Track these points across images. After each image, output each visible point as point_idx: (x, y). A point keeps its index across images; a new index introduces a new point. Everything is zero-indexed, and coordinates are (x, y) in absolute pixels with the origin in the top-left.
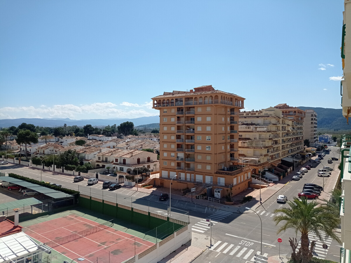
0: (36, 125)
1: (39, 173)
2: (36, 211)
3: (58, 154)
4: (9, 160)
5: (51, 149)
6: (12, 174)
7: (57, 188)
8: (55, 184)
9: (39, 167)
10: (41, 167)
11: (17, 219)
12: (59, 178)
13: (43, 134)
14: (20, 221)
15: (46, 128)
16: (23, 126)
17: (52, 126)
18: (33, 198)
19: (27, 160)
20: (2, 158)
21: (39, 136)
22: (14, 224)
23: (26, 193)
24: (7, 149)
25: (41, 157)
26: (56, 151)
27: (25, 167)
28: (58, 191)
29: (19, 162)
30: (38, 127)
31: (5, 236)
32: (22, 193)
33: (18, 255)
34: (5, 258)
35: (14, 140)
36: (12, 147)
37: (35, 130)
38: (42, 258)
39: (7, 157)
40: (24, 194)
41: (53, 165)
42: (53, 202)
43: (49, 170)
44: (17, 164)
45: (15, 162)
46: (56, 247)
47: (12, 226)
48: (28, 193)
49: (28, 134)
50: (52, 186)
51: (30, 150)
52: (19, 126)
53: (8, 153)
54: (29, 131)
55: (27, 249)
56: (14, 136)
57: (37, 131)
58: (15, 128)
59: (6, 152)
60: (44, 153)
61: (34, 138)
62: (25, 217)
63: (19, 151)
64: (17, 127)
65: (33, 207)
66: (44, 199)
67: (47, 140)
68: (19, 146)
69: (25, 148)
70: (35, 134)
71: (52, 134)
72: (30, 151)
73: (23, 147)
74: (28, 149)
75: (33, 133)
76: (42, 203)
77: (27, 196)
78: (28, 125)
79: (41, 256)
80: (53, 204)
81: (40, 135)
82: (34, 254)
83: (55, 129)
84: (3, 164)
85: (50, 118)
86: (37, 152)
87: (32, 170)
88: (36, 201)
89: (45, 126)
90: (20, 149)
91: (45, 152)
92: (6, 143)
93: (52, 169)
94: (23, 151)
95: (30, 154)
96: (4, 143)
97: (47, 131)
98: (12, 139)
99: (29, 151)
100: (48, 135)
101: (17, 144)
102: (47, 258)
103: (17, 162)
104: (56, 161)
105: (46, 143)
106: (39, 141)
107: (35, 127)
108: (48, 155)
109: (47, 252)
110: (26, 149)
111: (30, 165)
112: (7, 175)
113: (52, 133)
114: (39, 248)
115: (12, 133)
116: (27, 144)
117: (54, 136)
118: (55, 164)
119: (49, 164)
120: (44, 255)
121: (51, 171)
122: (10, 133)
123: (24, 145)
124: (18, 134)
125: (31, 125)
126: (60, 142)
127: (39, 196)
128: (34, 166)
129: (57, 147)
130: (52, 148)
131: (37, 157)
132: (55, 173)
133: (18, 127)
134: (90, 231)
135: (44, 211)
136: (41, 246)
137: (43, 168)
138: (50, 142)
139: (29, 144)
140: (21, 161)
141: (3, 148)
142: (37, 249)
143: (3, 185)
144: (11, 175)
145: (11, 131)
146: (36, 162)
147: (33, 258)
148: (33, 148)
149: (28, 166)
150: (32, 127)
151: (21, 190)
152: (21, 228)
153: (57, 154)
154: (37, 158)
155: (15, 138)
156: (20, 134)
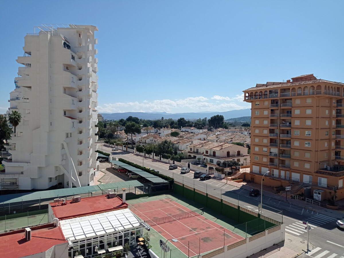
0: (139, 118)
1: (142, 159)
2: (138, 192)
3: (157, 143)
4: (119, 147)
5: (151, 139)
6: (121, 159)
7: (156, 173)
8: (154, 170)
9: (141, 154)
10: (143, 154)
11: (124, 197)
12: (157, 165)
13: (145, 126)
14: (127, 199)
15: (147, 120)
16: (130, 119)
17: (152, 119)
18: (137, 180)
19: (133, 148)
20: (114, 146)
21: (142, 127)
22: (122, 201)
23: (131, 176)
24: (118, 138)
25: (143, 145)
26: (155, 140)
27: (131, 154)
28: (156, 176)
29: (126, 149)
30: (141, 120)
31: (116, 210)
32: (129, 176)
33: (125, 227)
34: (115, 228)
35: (123, 130)
36: (121, 136)
37: (139, 122)
38: (143, 234)
39: (117, 145)
40: (130, 176)
41: (152, 153)
42: (152, 186)
43: (149, 157)
44: (124, 151)
45: (124, 149)
46: (153, 225)
47: (121, 202)
48: (133, 176)
49: (133, 126)
50: (151, 172)
51: (135, 139)
52: (127, 119)
53: (118, 141)
54: (134, 123)
55: (132, 223)
56: (123, 127)
57: (141, 123)
58: (124, 120)
59: (117, 140)
60: (145, 143)
61: (138, 129)
62: (131, 196)
63: (127, 140)
64: (125, 119)
65: (136, 188)
66: (145, 182)
67: (148, 131)
68: (126, 135)
69: (131, 137)
70: (139, 126)
71: (152, 126)
72: (135, 140)
73: (129, 136)
74: (134, 138)
75: (137, 125)
76: (143, 185)
77: (132, 178)
78: (134, 118)
79: (142, 232)
80: (152, 187)
81: (142, 126)
82: (137, 229)
83: (154, 121)
84: (115, 150)
85: (151, 112)
86: (140, 142)
87: (136, 156)
88: (138, 184)
89: (146, 119)
90: (127, 138)
91: (146, 142)
92: (117, 133)
93: (151, 156)
94: (130, 140)
95: (135, 143)
96: (116, 133)
97: (148, 123)
98: (121, 129)
99: (134, 141)
100: (149, 127)
101: (125, 133)
102: (147, 234)
103: (125, 149)
104: (155, 150)
105: (147, 134)
106: (142, 132)
107: (139, 119)
108: (149, 144)
109: (147, 229)
110: (132, 138)
111: (134, 152)
112: (117, 160)
113: (152, 125)
114: (141, 224)
115: (122, 124)
116: (133, 134)
117: (153, 128)
118: (154, 153)
119: (149, 152)
120: (144, 232)
121: (151, 158)
122: (120, 124)
123: (130, 134)
124: (126, 125)
125: (136, 118)
126: (158, 133)
127: (141, 179)
128: (138, 153)
129: (155, 138)
130: (152, 138)
131: (140, 145)
132: (154, 160)
133: (126, 120)
134: (183, 216)
135: (144, 193)
136: (142, 223)
137: (145, 155)
138: (150, 133)
139: (134, 134)
140: (128, 149)
141: (115, 137)
142: (139, 225)
143: (114, 168)
144: (121, 160)
145: (121, 123)
146: (140, 150)
147: (136, 232)
148: (137, 138)
149: (133, 153)
150: (137, 119)
151: (128, 173)
152: (127, 205)
153: (156, 143)
154: (140, 147)
155: (123, 129)
156: (127, 126)
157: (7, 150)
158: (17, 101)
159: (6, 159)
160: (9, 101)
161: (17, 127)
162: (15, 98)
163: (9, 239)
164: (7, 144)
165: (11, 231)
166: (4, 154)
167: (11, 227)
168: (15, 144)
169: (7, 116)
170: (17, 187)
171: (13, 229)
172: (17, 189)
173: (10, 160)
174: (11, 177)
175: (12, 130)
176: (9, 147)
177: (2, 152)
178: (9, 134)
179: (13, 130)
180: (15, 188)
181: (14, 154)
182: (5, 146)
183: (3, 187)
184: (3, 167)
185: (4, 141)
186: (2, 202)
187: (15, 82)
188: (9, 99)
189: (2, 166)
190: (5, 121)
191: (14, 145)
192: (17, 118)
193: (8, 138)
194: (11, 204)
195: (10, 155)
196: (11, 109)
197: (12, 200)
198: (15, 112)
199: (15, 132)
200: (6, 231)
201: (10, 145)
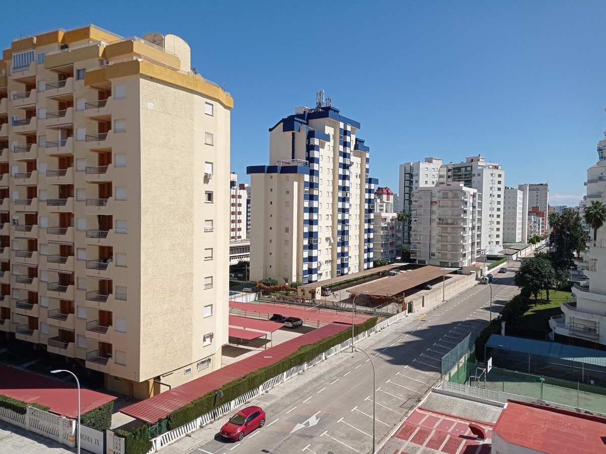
157: (578, 269)
158: (600, 183)
159: (579, 284)
160: (585, 184)
161: (600, 230)
162: (596, 178)
163: (585, 426)
164: (580, 259)
165: (588, 414)
166: (573, 275)
167: (586, 405)
168: (596, 260)
169: (581, 210)
170: (596, 337)
171: (591, 411)
172: (597, 342)
173: (586, 288)
174: (586, 317)
175: (589, 235)
176: (584, 264)
177: (571, 272)
178: (583, 240)
179: (592, 235)
180: (593, 339)
181: (593, 278)
182: (576, 263)
183: (571, 332)
184: (572, 297)
185: (575, 253)
186: (571, 357)
187: (600, 150)
188: (586, 181)
189: (572, 295)
190: (578, 219)
191: (594, 261)
192: (601, 215)
193: (581, 248)
194: (587, 365)
195: (585, 278)
196: (587, 199)
197: (587, 358)
198: (597, 202)
199: (595, 239)
200: (579, 410)
201: (584, 260)
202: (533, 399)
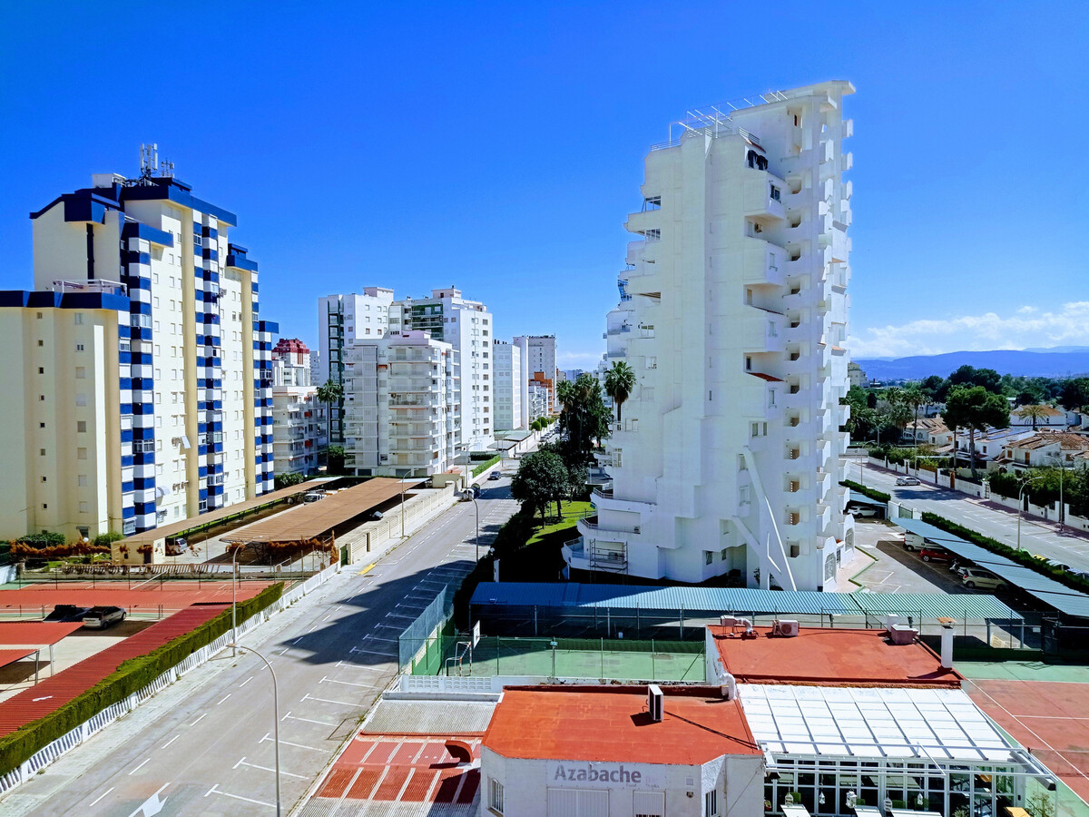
0: (1002, 373)
1: (1013, 522)
2: (1000, 639)
3: (1078, 466)
4: (923, 474)
5: (1053, 451)
6: (930, 514)
7: (1074, 580)
8: (1066, 567)
9: (1010, 502)
10: (1018, 504)
11: (947, 647)
12: (1080, 549)
13: (1025, 399)
14: (957, 657)
15: (1033, 379)
16: (964, 376)
17: (1058, 375)
18: (993, 597)
19: (976, 480)
20: (905, 467)
21: (1013, 405)
22: (940, 661)
23: (971, 578)
24: (918, 442)
25: (1018, 473)
26: (1068, 456)
27: (968, 499)
28: (1077, 592)
29: (949, 482)
30: (1007, 379)
31: (917, 688)
32: (960, 578)
33: (953, 753)
34: (916, 748)
35: (938, 416)
36: (931, 437)
37: (1000, 386)
38: (1024, 792)
39: (918, 465)
40: (966, 580)
41: (1057, 503)
42: (1058, 624)
43: (1043, 516)
44: (944, 489)
45: (940, 482)
46: (1068, 775)
47: (933, 666)
48: (978, 580)
49: (978, 399)
50: (1055, 572)
51: (985, 448)
52: (952, 375)
53: (919, 452)
54: (981, 389)
55: (978, 746)
56: (936, 404)
57: (1007, 389)
58: (941, 381)
59: (915, 450)
60: (1027, 462)
61: (999, 412)
62: (970, 649)
63: (951, 451)
64: (945, 377)
65: (992, 624)
66: (1025, 608)
67: (1039, 420)
68: (951, 433)
69: (968, 441)
70: (1001, 400)
71: (1054, 400)
72: (985, 451)
73: (963, 437)
74: (979, 445)
75: (995, 398)
76: (1019, 617)
77: (975, 587)
78: (978, 372)
79: (1023, 787)
80: (1058, 630)
81: (1013, 402)
82: (999, 769)
83: (1065, 382)
84: (907, 484)
85: (1052, 346)
86: (1006, 458)
87: (988, 510)
88: (1004, 611)
89: (1030, 374)
90: (953, 443)
91: (1032, 459)
92: (915, 425)
93: (1054, 515)
94: (963, 450)
95: (985, 462)
96: (910, 425)
97: (1038, 390)
98: (930, 412)
99: (982, 453)
100: (1043, 403)
101: (945, 427)
102: (1044, 800)
103: (944, 481)
104: (1070, 490)
105: (1035, 429)
106: (1012, 422)
107: (998, 377)
108: (1042, 467)
109: (1042, 781)
110: (972, 444)
111: (983, 495)
112: (917, 516)
113: (1054, 396)
114: (1016, 759)
115: (931, 395)
116: (976, 431)
117: (1061, 408)
118: (1064, 501)
119: (1043, 497)
120: (1031, 789)
121: (1051, 522)
122: (927, 394)
123: (966, 431)
124: (949, 398)
125: (988, 371)
126: (1082, 426)
127: (1009, 593)
128: (997, 498)
129: (1072, 445)
130: (1055, 447)
131: (1005, 471)
132: (1064, 530)
133: (949, 378)
135: (1026, 647)
136: (1020, 755)
137: (1026, 508)
138: (1047, 428)
139: (983, 430)
140: (957, 481)
141: (906, 438)
142: (1009, 760)
143: (907, 543)
144: (929, 518)
145: (930, 390)
146: (1004, 487)
147: (997, 781)
148: (992, 443)
149: (978, 497)
150: (991, 376)
151: (957, 567)
152: (960, 678)
153: (1072, 466)
154: (1005, 476)
155: (938, 411)
156: (954, 400)
157: (599, 466)
158: (623, 334)
159: (600, 488)
160: (605, 337)
161: (625, 405)
162: (618, 326)
163: (611, 704)
164: (601, 450)
165: (615, 685)
166: (593, 475)
167: (613, 672)
168: (620, 450)
169: (601, 375)
170: (625, 566)
171: (618, 680)
172: (625, 573)
173: (609, 493)
174: (610, 537)
175: (612, 413)
176: (607, 458)
177: (591, 471)
178: (604, 422)
179: (615, 413)
180: (620, 569)
181: (618, 478)
182: (596, 456)
183: (593, 563)
184: (592, 509)
185: (594, 441)
186: (590, 602)
187: (621, 285)
188: (606, 332)
189: (591, 506)
190: (597, 390)
191: (617, 452)
192: (625, 382)
193: (602, 434)
194: (614, 610)
195: (608, 479)
196: (608, 359)
197: (610, 600)
198: (620, 363)
199: (619, 419)
200: (603, 682)
201: (606, 452)
202: (541, 678)
